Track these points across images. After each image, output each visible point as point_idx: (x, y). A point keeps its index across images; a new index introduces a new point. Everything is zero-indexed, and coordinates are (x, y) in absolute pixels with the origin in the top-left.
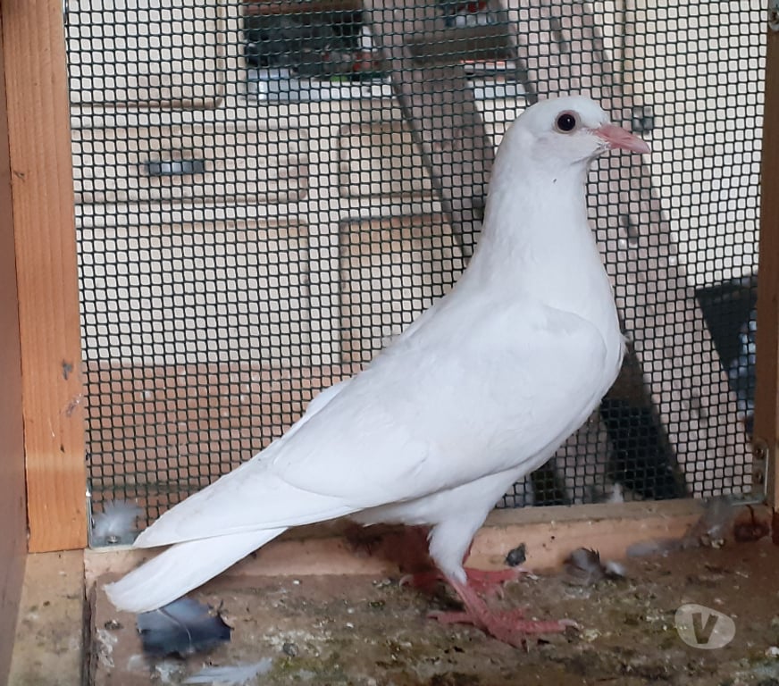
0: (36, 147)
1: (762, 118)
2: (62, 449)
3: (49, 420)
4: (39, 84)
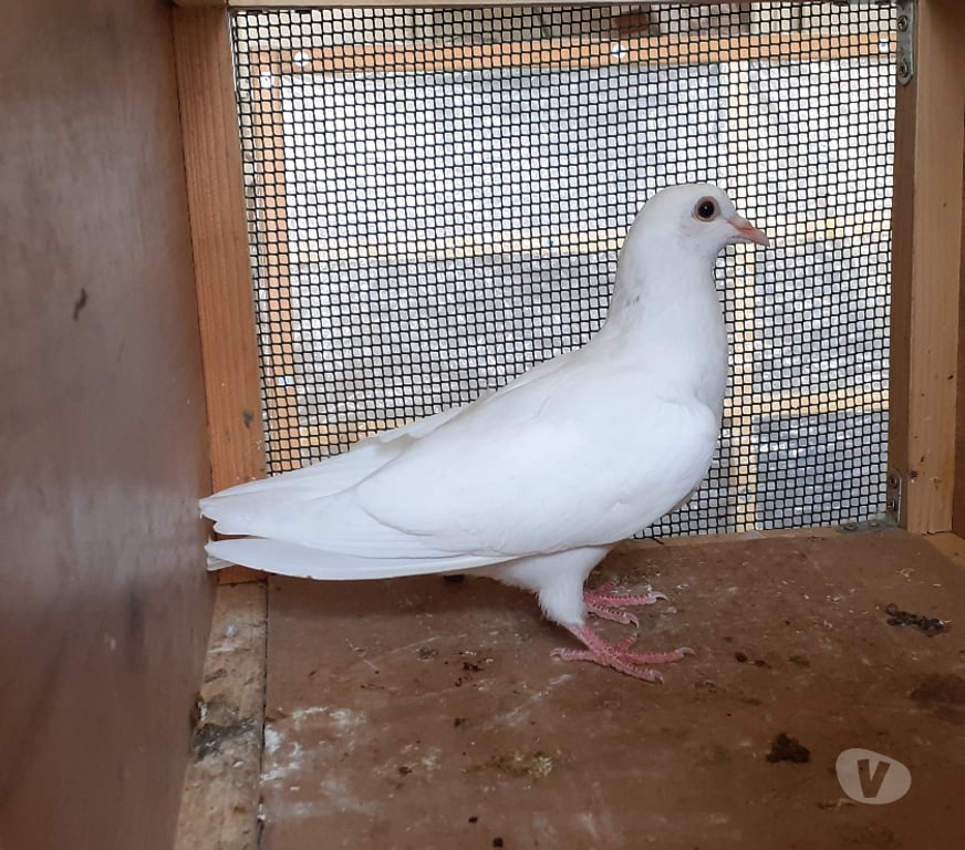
0: (214, 216)
1: (891, 178)
3: (233, 465)
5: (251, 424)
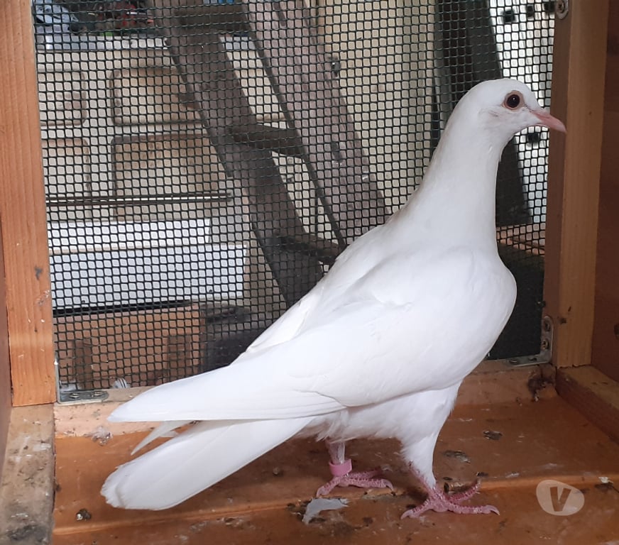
0: (13, 107)
2: (36, 331)
3: (26, 309)
4: (14, 60)
5: (41, 278)
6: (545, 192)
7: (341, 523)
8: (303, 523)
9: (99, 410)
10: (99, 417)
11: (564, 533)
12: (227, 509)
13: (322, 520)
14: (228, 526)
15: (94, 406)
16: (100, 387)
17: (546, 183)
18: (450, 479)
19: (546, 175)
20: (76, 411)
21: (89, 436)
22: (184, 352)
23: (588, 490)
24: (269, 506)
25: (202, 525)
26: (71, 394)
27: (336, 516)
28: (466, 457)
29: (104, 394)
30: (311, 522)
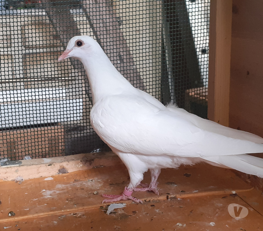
6: (208, 72)
7: (123, 214)
8: (107, 214)
9: (18, 169)
10: (18, 172)
11: (217, 215)
12: (74, 209)
13: (115, 213)
14: (74, 216)
15: (15, 167)
16: (18, 159)
17: (208, 69)
18: (169, 194)
19: (208, 65)
20: (8, 170)
21: (14, 180)
22: (55, 143)
23: (227, 197)
24: (92, 208)
25: (63, 217)
26: (6, 163)
27: (121, 211)
28: (176, 184)
29: (20, 162)
30: (110, 214)
